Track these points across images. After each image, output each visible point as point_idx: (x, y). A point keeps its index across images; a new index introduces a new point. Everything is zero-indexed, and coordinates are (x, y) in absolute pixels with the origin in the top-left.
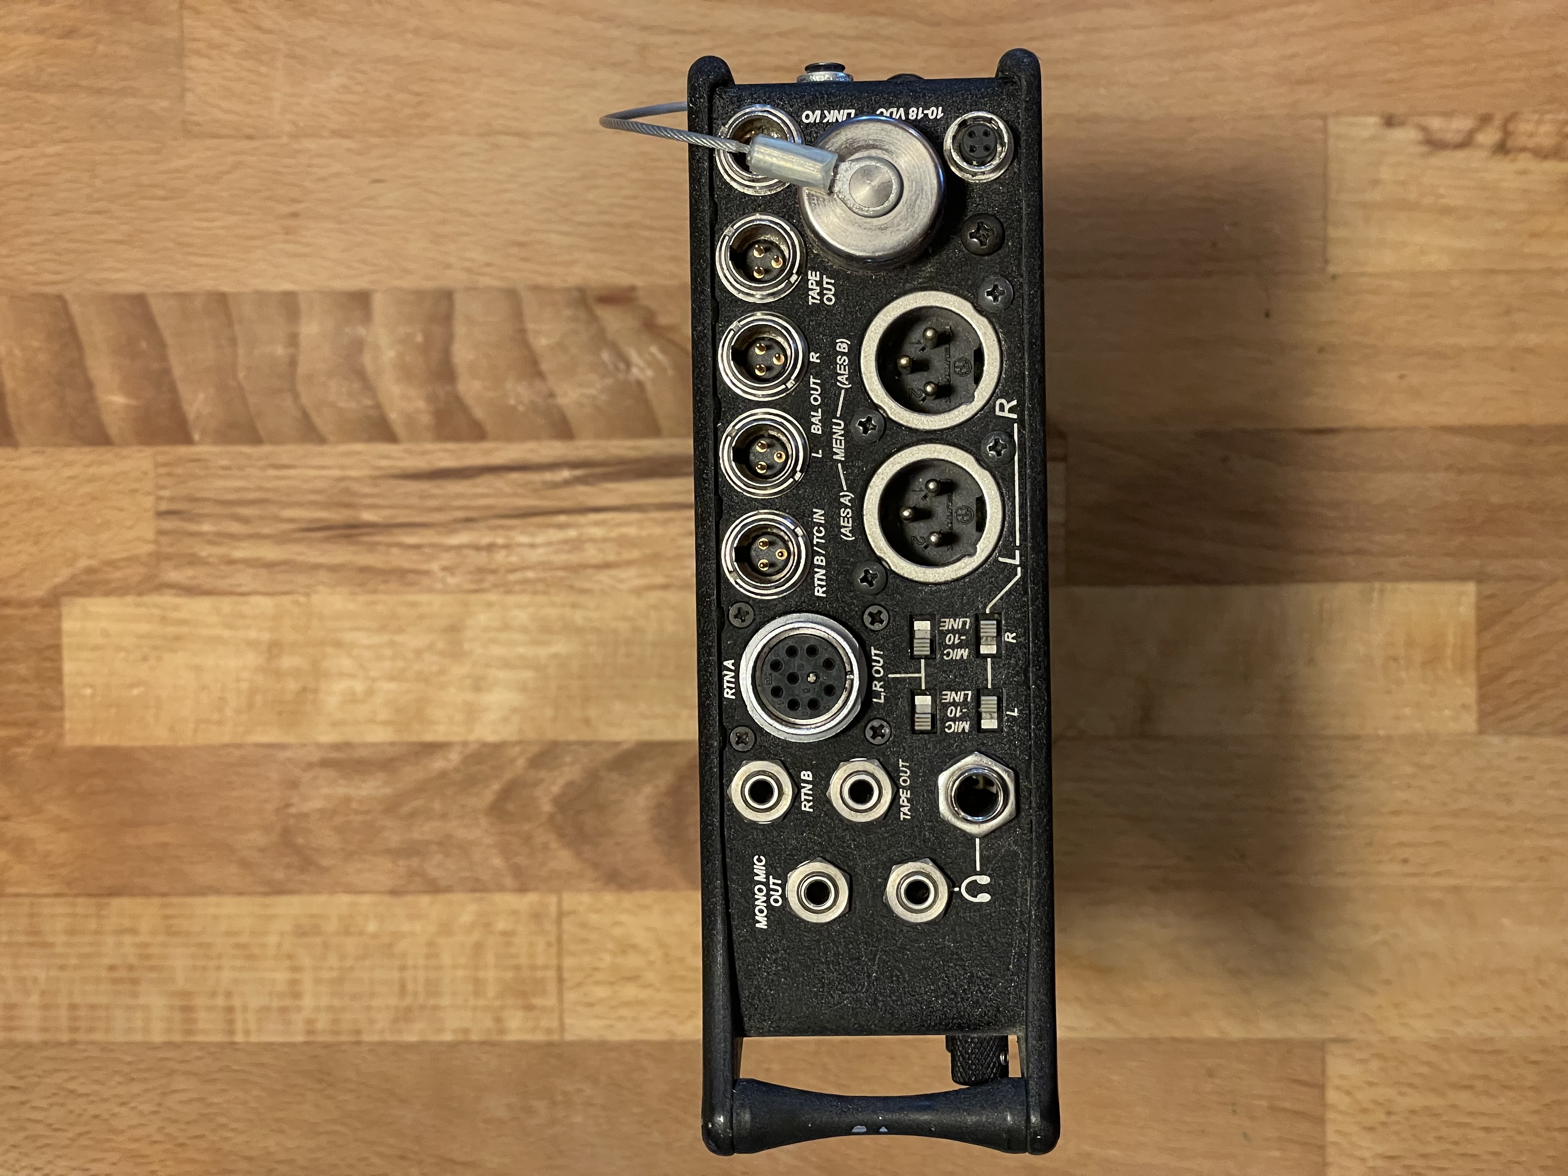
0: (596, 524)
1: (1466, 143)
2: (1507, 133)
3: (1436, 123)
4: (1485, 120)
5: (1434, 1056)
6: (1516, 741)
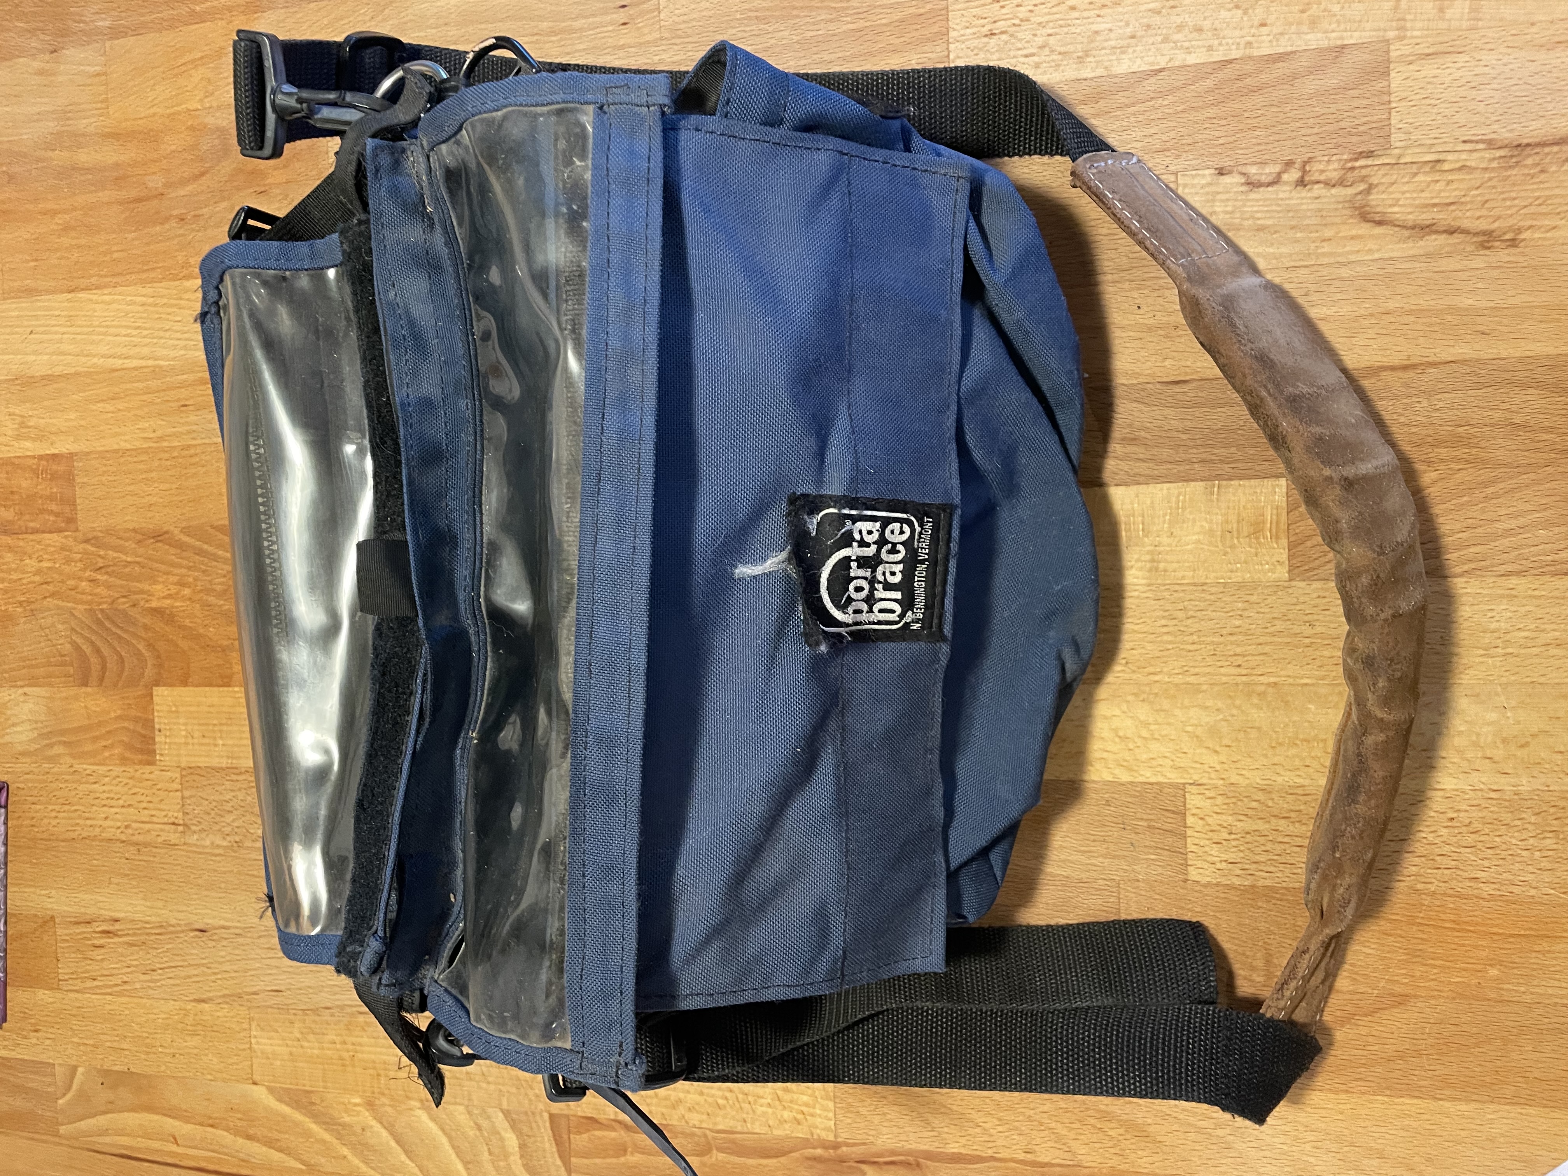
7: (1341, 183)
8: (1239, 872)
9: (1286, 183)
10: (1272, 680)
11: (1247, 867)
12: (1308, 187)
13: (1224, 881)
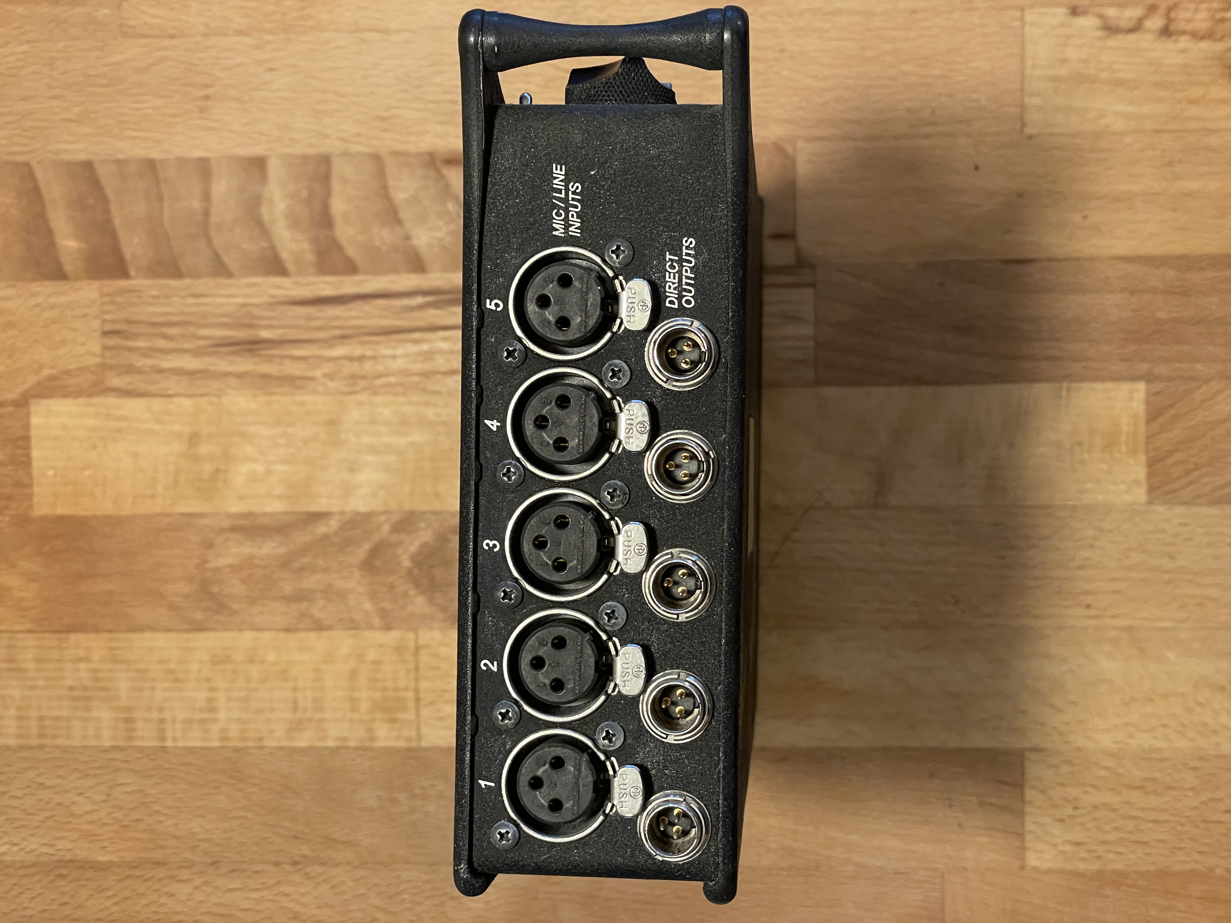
0: (444, 339)
1: (1137, 28)
2: (1169, 20)
3: (1112, 12)
4: (1152, 9)
5: (1111, 763)
6: (1180, 510)
7: (1209, 35)
8: (1085, 855)
9: (1149, 31)
10: (1126, 622)
11: (1093, 847)
12: (1174, 38)
13: (1068, 867)
